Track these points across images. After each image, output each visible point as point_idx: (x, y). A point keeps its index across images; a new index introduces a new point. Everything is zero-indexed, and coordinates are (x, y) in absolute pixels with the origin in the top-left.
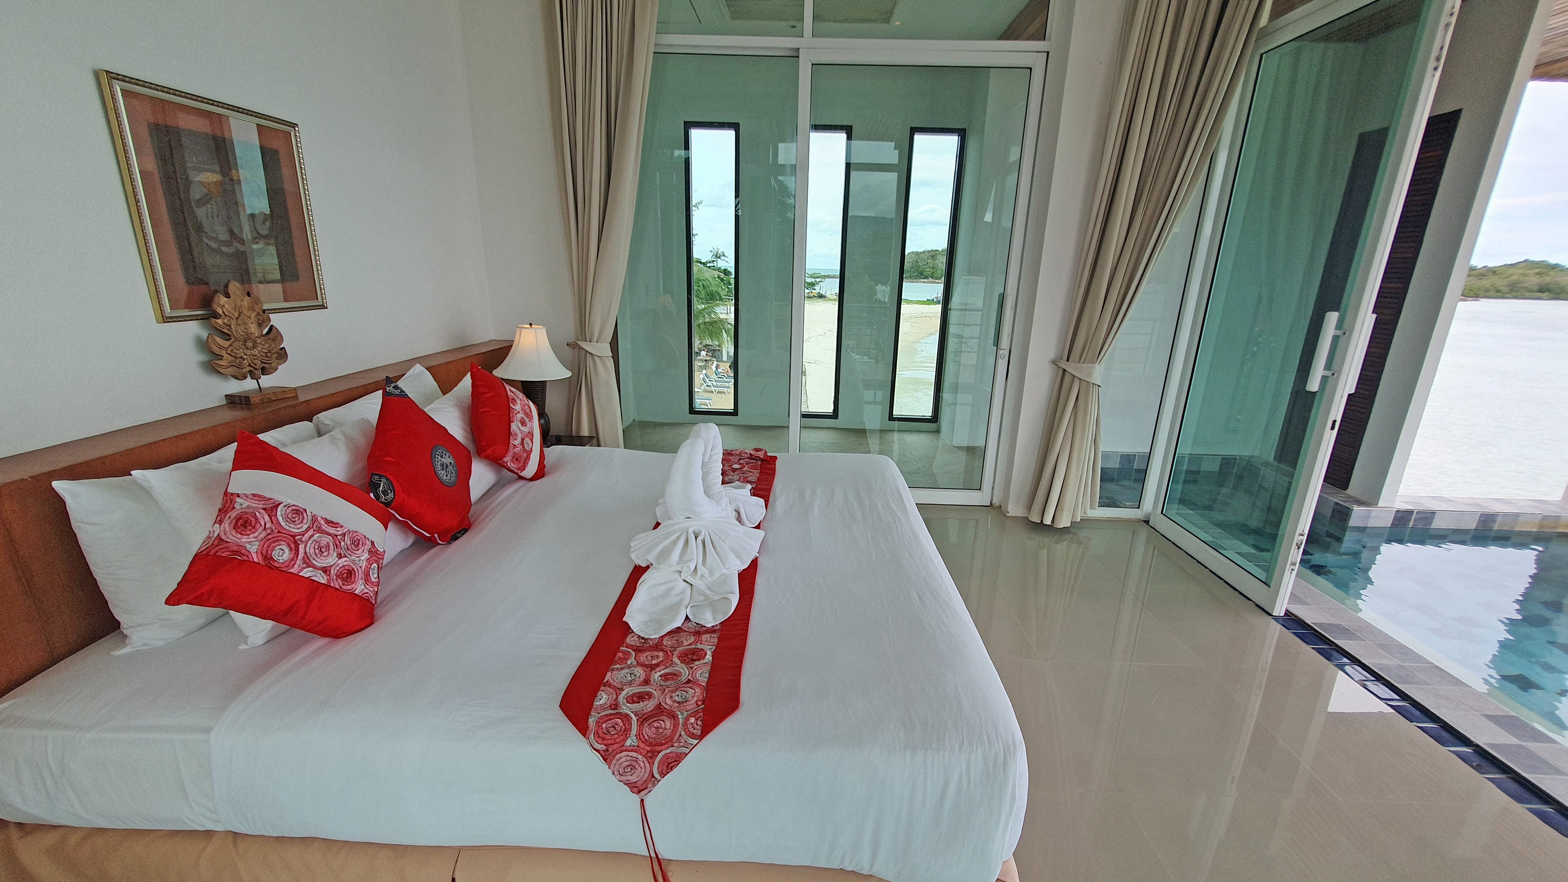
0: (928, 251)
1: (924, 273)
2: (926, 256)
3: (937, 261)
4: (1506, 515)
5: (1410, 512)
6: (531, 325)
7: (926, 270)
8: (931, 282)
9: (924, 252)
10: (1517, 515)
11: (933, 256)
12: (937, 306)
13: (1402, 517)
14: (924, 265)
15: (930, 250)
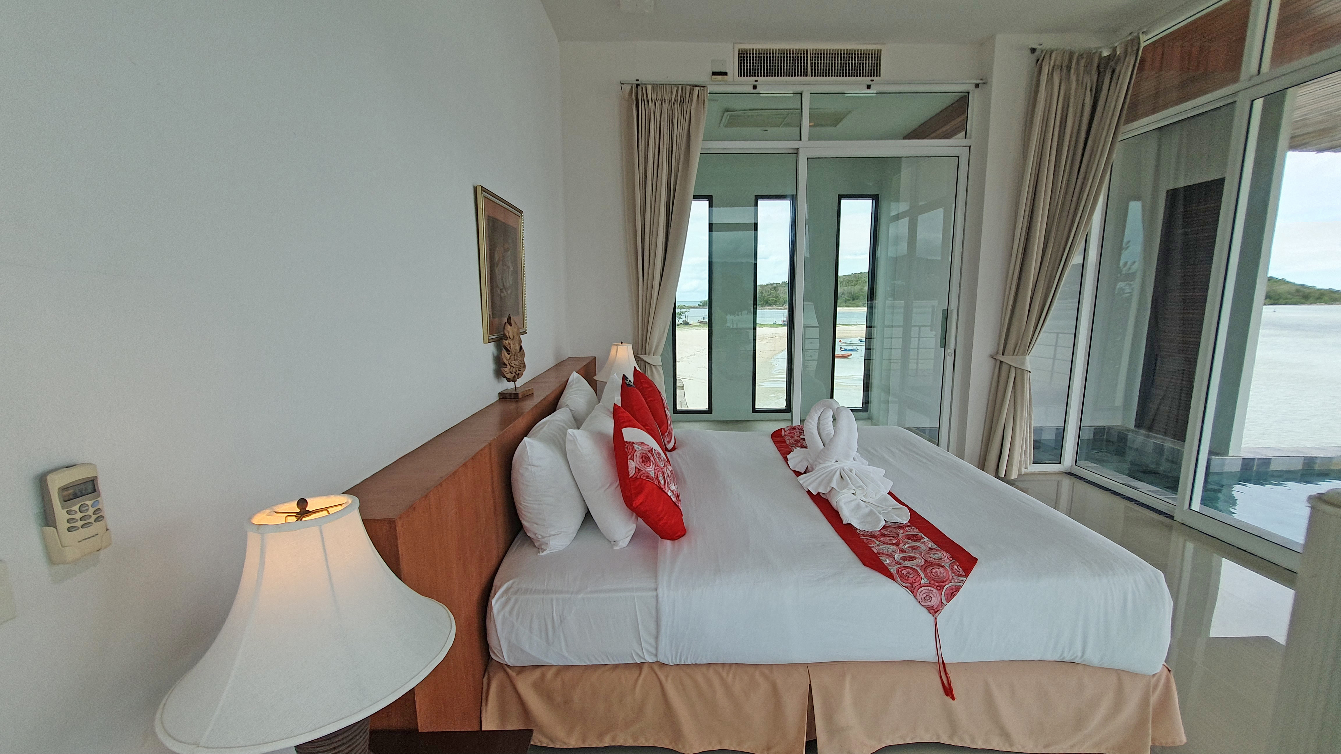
0: (771, 284)
1: (769, 302)
2: (769, 288)
3: (778, 292)
4: (1321, 457)
5: (1252, 459)
6: (622, 343)
7: (770, 299)
8: (775, 309)
9: (767, 285)
10: (1330, 458)
11: (775, 288)
12: (784, 328)
13: (1247, 463)
14: (768, 295)
15: (772, 283)
